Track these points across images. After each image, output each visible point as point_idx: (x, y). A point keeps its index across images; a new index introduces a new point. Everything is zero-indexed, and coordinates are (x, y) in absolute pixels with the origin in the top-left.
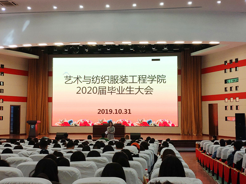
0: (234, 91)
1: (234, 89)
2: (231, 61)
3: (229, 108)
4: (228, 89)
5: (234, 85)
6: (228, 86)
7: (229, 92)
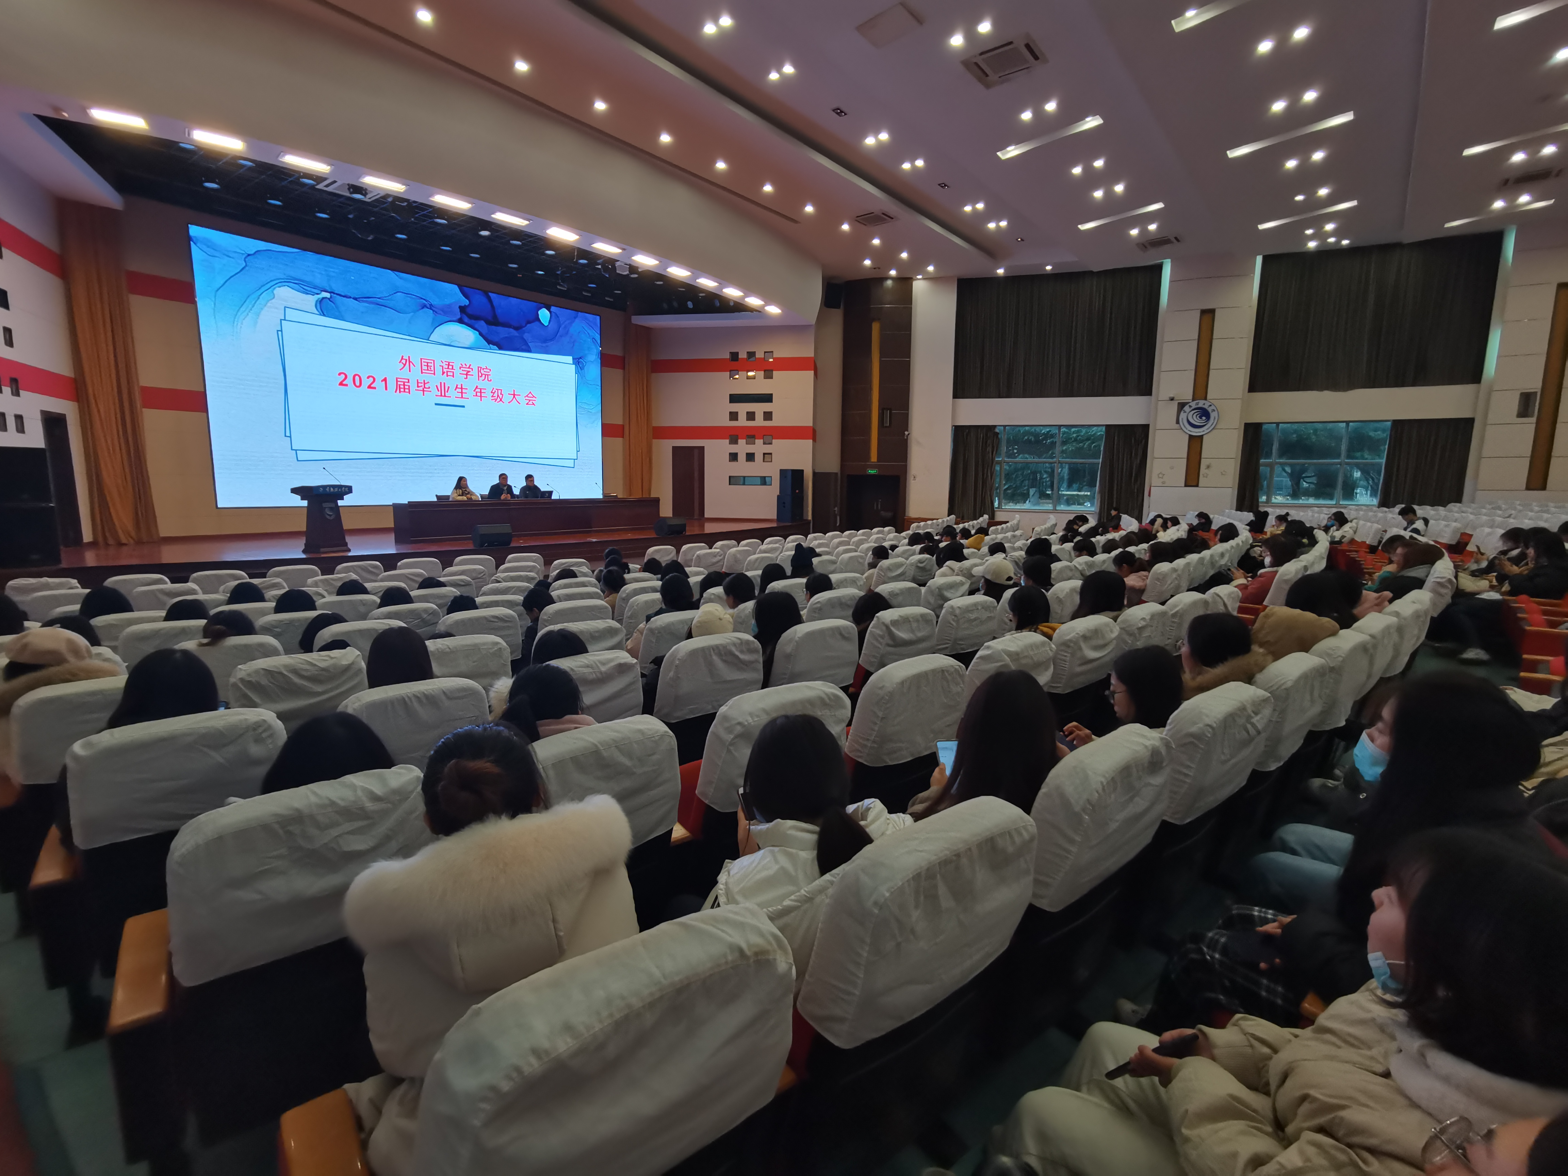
0: (759, 421)
1: (759, 417)
2: (751, 354)
3: (742, 457)
4: (742, 417)
5: (759, 408)
6: (742, 409)
7: (742, 421)
